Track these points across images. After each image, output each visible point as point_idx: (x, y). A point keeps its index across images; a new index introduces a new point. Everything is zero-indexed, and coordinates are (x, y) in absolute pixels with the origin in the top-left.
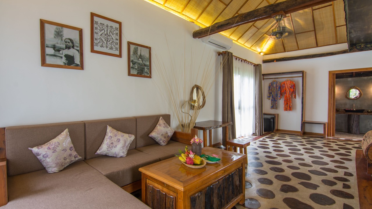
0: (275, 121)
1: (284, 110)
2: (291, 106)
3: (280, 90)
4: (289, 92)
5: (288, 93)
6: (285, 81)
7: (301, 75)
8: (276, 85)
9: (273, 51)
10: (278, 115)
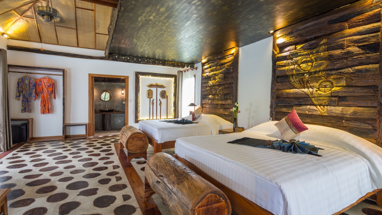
0: (28, 127)
1: (41, 113)
2: (50, 108)
3: (36, 89)
4: (47, 92)
5: (46, 93)
6: (41, 78)
7: (62, 73)
8: (30, 81)
9: (25, 36)
10: (32, 119)
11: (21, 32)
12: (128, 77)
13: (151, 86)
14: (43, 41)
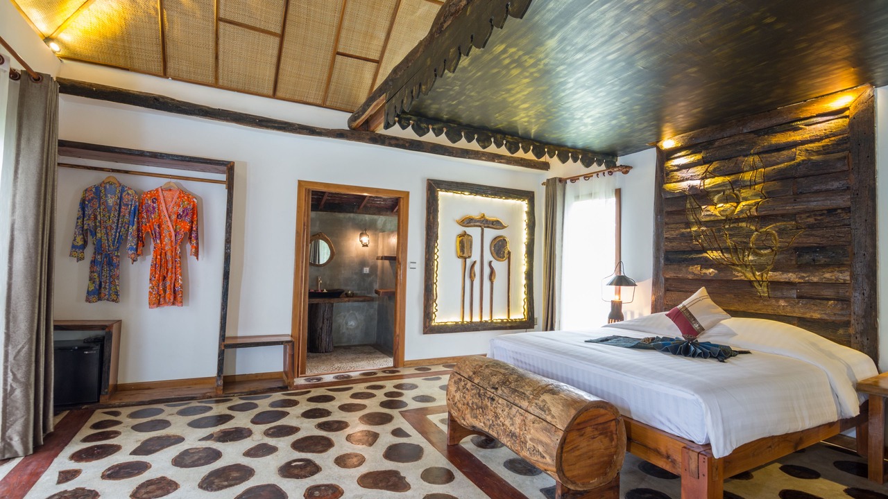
1: (152, 304)
2: (181, 286)
3: (138, 223)
4: (173, 234)
5: (171, 237)
6: (157, 190)
8: (121, 198)
10: (120, 322)
11: (105, 37)
12: (407, 193)
13: (468, 222)
14: (170, 71)
